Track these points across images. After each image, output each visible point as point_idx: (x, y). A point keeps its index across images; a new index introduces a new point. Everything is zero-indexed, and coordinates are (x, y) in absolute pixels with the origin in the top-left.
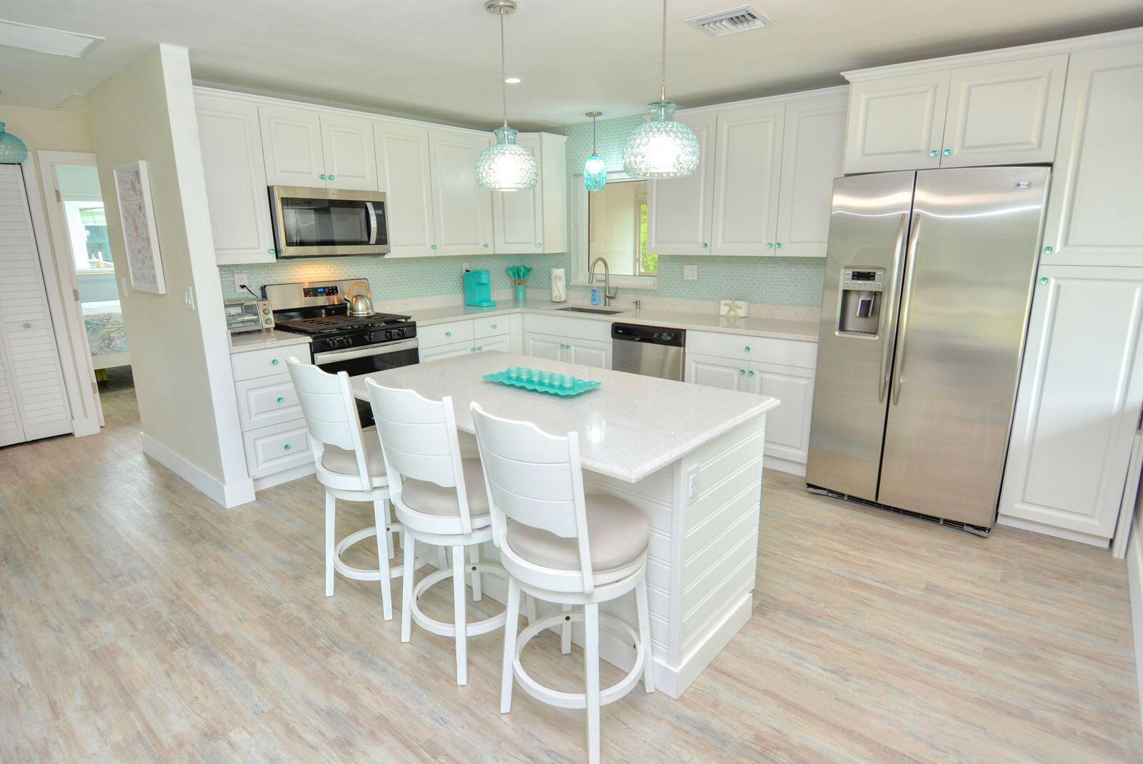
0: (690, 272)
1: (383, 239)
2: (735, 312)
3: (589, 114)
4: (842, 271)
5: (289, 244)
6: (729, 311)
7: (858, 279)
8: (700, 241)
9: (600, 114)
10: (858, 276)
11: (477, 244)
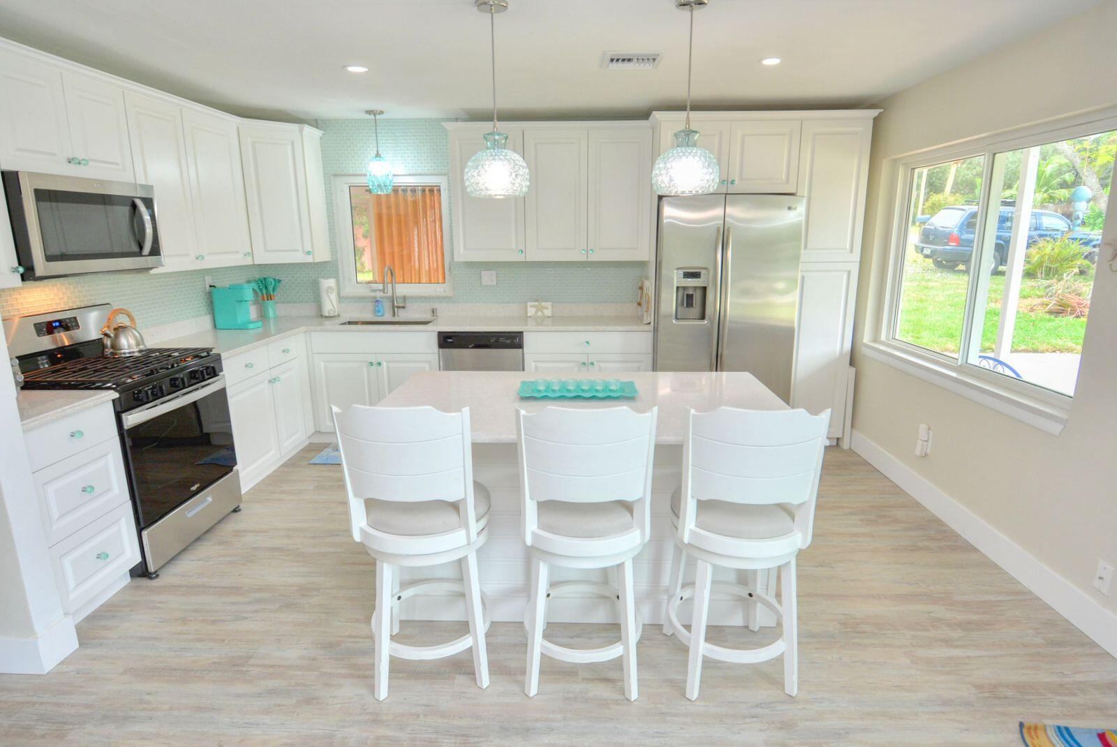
0: (488, 277)
1: (155, 251)
2: (542, 313)
3: (369, 112)
4: (676, 271)
5: (49, 258)
6: (537, 312)
7: (688, 277)
8: (514, 247)
9: (381, 112)
10: (688, 275)
11: (238, 252)
